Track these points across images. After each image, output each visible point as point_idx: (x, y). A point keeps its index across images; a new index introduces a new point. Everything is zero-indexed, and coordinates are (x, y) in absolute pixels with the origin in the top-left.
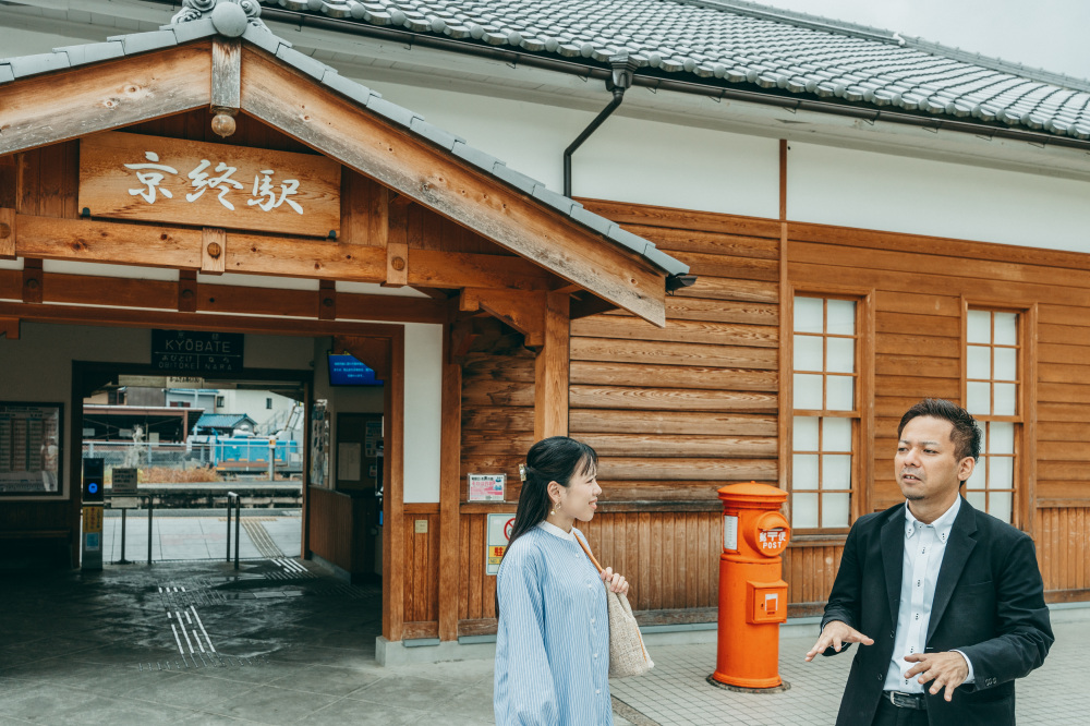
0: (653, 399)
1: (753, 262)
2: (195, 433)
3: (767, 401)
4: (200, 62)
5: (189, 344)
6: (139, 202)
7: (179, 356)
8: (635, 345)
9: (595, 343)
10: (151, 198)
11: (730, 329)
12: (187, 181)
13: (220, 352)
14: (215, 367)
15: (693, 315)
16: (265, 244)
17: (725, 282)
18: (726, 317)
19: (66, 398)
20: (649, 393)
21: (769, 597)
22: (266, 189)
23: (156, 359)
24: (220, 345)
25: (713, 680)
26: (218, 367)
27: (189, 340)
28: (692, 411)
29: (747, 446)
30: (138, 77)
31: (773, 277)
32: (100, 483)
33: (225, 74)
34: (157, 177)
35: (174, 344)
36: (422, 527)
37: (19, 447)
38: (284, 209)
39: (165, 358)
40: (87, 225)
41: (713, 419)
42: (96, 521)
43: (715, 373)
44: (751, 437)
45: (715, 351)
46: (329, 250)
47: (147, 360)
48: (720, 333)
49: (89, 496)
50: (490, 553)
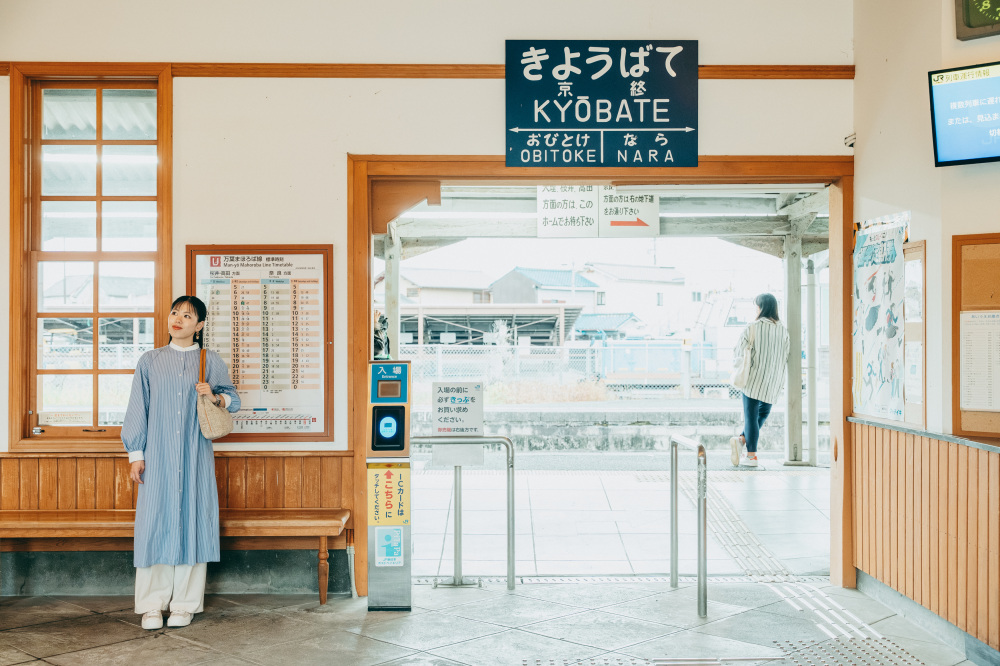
2: (573, 338)
5: (583, 107)
7: (561, 137)
13: (649, 122)
14: (638, 157)
23: (515, 143)
24: (648, 108)
26: (645, 155)
27: (583, 100)
35: (552, 111)
37: (248, 340)
39: (533, 141)
42: (395, 501)
47: (498, 148)
49: (379, 443)
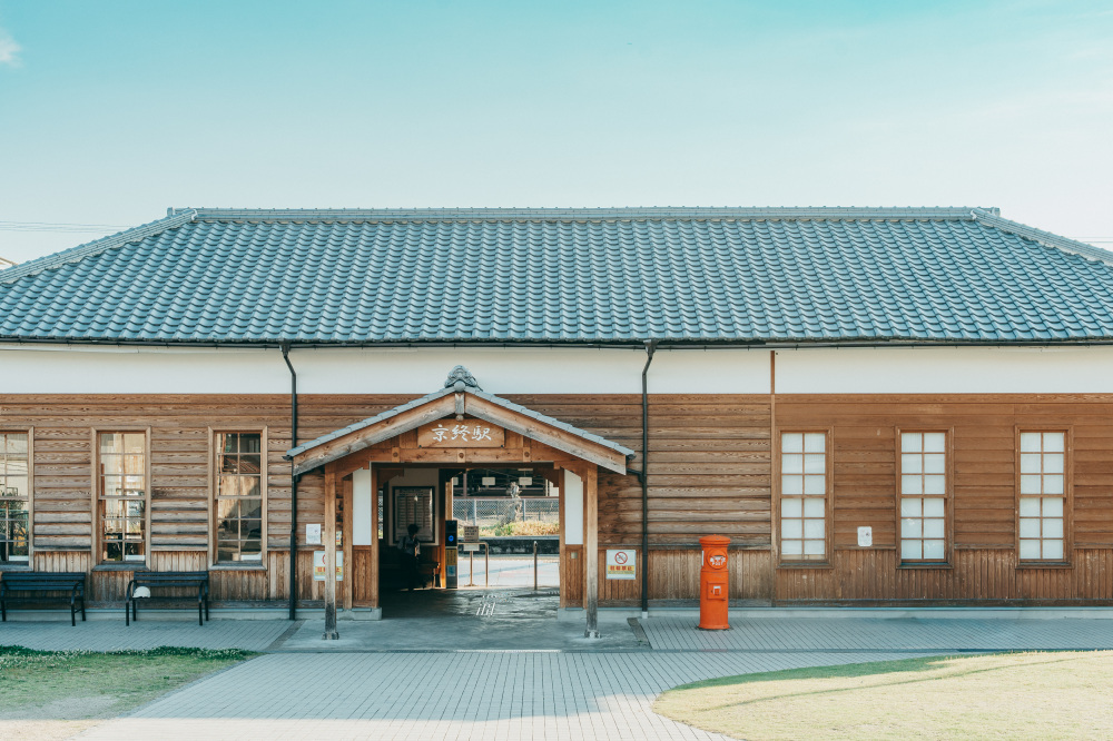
0: (694, 492)
1: (755, 417)
3: (764, 491)
4: (451, 399)
6: (436, 442)
8: (684, 465)
9: (662, 465)
10: (440, 440)
11: (740, 454)
12: (451, 433)
15: (718, 448)
16: (479, 452)
17: (736, 429)
18: (738, 447)
19: (436, 484)
20: (693, 489)
21: (716, 587)
22: (478, 432)
25: (700, 628)
28: (719, 498)
29: (751, 515)
30: (433, 407)
31: (766, 425)
32: (455, 535)
33: (459, 403)
34: (442, 433)
36: (573, 555)
38: (485, 439)
40: (421, 450)
41: (730, 502)
42: (453, 558)
43: (732, 478)
44: (755, 511)
45: (731, 466)
46: (502, 452)
48: (734, 457)
49: (449, 544)
50: (608, 569)
